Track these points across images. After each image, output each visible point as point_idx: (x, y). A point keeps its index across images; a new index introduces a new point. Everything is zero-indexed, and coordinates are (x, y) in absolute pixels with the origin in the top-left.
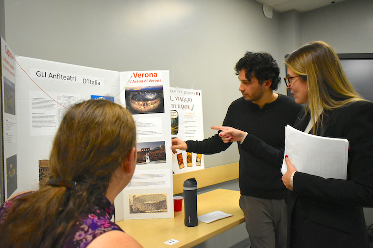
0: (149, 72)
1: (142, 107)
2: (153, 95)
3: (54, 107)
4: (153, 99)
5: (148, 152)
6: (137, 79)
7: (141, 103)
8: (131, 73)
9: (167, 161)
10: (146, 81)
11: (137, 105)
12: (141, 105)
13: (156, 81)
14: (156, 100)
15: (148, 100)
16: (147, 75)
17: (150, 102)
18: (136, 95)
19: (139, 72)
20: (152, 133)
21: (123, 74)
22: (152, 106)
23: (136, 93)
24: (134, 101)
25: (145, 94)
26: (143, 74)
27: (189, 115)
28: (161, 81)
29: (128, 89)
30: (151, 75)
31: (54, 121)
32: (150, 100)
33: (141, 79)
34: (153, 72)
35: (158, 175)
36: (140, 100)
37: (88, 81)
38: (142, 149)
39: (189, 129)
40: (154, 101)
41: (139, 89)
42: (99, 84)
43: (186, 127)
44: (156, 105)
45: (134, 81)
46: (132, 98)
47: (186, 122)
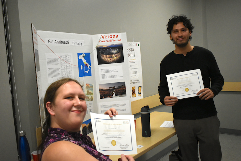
0: (112, 34)
1: (109, 59)
2: (116, 50)
3: (59, 63)
4: (116, 53)
5: (114, 89)
6: (105, 39)
7: (108, 56)
8: (100, 36)
9: (127, 95)
10: (110, 41)
11: (105, 58)
12: (108, 57)
13: (117, 40)
14: (118, 54)
15: (113, 54)
16: (111, 37)
17: (114, 55)
18: (104, 51)
19: (106, 35)
20: (116, 76)
21: (94, 36)
22: (115, 58)
23: (104, 49)
24: (103, 55)
25: (110, 50)
26: (108, 36)
27: (132, 60)
28: (121, 40)
29: (99, 47)
30: (114, 36)
31: (59, 73)
32: (114, 54)
33: (107, 39)
34: (115, 34)
35: (121, 105)
36: (107, 54)
37: (75, 43)
38: (110, 88)
39: (133, 70)
40: (116, 55)
41: (106, 47)
42: (81, 45)
43: (131, 69)
44: (118, 57)
45: (102, 41)
46: (102, 53)
47: (131, 66)
